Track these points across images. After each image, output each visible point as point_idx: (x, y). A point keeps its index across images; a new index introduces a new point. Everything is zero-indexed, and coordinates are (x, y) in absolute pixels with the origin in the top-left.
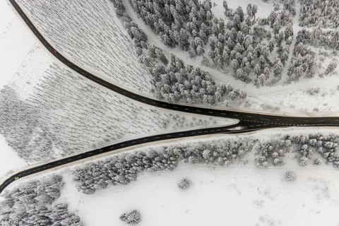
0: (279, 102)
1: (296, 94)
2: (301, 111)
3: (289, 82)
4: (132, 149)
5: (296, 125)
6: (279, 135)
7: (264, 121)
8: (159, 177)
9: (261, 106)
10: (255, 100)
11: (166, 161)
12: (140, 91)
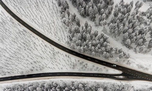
0: (148, 65)
4: (48, 79)
6: (147, 86)
7: (138, 75)
9: (137, 65)
10: (133, 61)
12: (59, 41)
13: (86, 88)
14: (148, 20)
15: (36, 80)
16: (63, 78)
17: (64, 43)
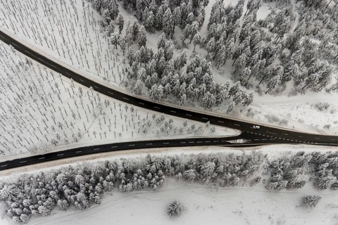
0: (285, 115)
1: (304, 108)
2: (311, 126)
3: (294, 93)
4: (94, 158)
5: (306, 143)
6: (290, 153)
7: (270, 135)
8: (136, 200)
9: (266, 116)
10: (258, 109)
12: (106, 81)
13: (178, 167)
14: (271, 34)
15: (66, 163)
16: (126, 154)
17: (117, 85)
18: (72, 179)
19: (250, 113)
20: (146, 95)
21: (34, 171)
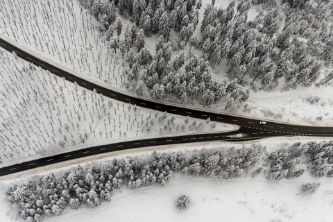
0: (280, 109)
1: (296, 102)
2: (304, 119)
3: (286, 88)
4: (101, 158)
5: (301, 135)
7: (267, 128)
9: (262, 111)
11: (158, 172)
12: (108, 84)
13: (183, 162)
14: (260, 34)
15: (75, 163)
16: (132, 152)
17: (118, 87)
18: (82, 178)
19: (246, 109)
20: (147, 96)
21: (44, 172)
